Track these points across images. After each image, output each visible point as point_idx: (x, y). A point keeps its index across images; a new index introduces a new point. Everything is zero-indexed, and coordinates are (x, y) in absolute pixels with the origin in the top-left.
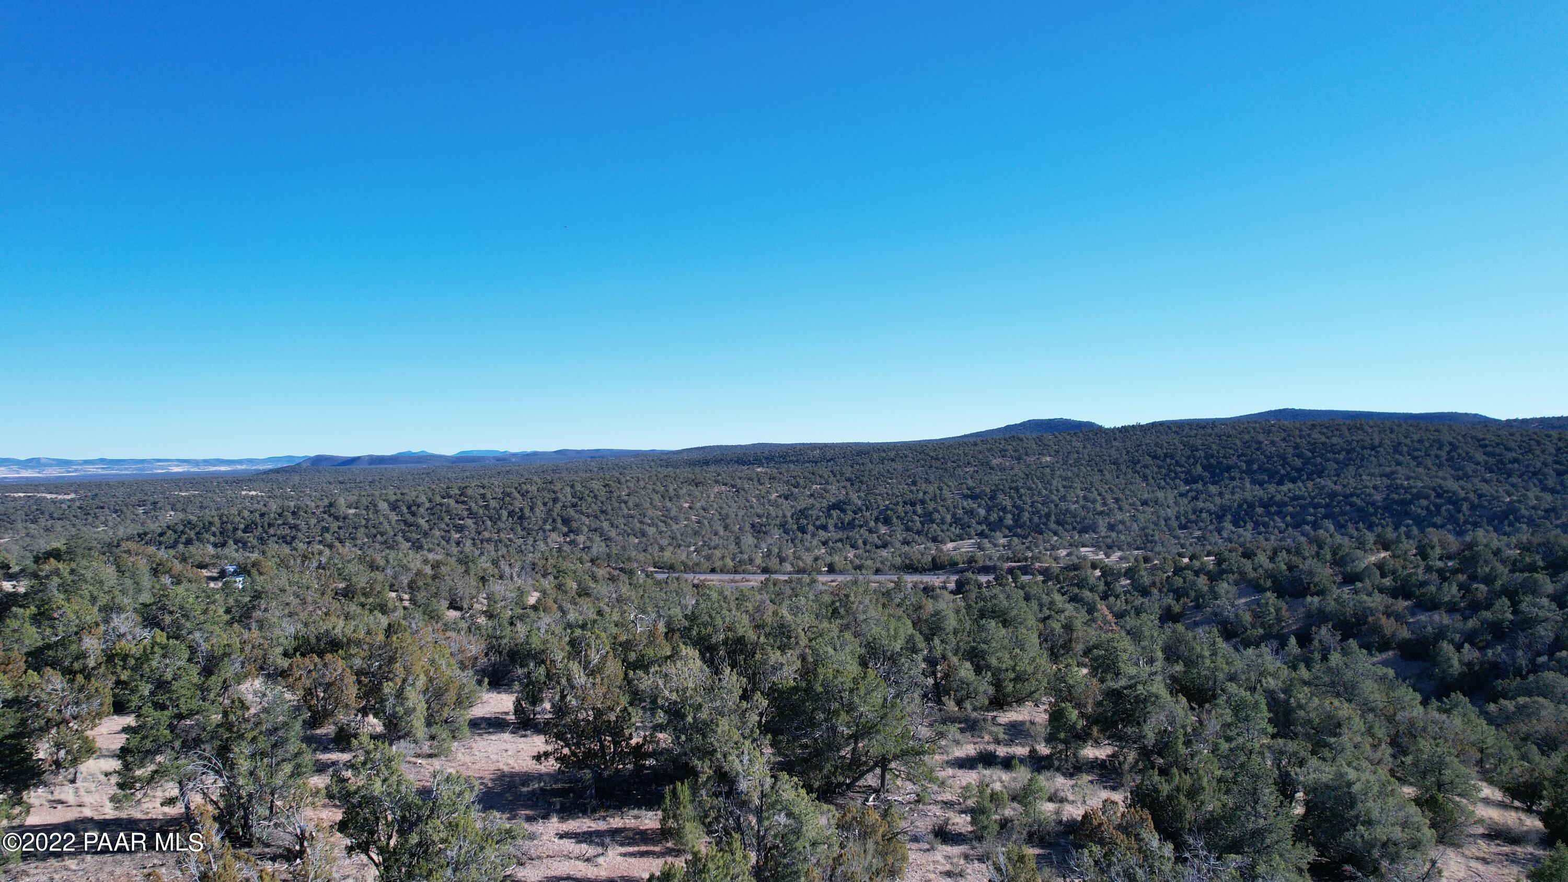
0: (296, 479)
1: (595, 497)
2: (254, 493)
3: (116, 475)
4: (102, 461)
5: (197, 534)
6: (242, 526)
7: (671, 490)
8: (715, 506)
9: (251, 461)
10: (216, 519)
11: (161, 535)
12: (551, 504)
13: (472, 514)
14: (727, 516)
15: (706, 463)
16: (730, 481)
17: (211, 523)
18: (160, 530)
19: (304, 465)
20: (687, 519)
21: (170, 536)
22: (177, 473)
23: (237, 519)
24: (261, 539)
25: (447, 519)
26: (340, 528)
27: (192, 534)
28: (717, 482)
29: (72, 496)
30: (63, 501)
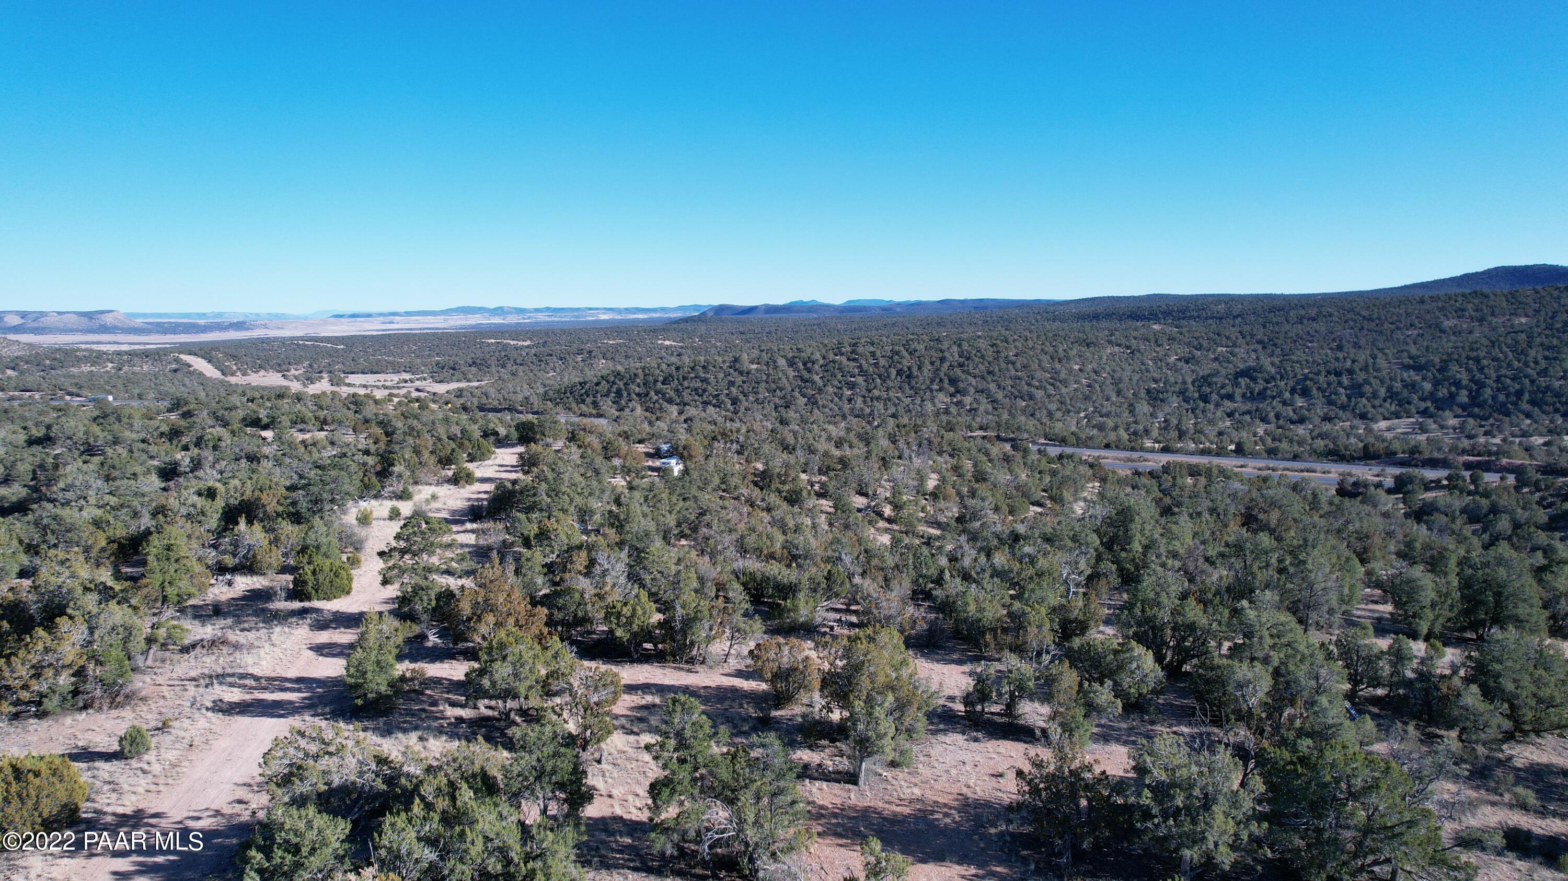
0: (703, 328)
1: (983, 357)
2: (667, 343)
3: (558, 322)
4: (548, 309)
5: (625, 384)
6: (661, 379)
7: (1061, 351)
8: (1108, 369)
9: (663, 310)
10: (640, 371)
11: (597, 384)
12: (938, 363)
13: (863, 372)
14: (1120, 379)
15: (1096, 317)
16: (1123, 341)
17: (635, 375)
18: (595, 380)
19: (710, 314)
20: (1077, 382)
21: (604, 386)
22: (604, 321)
23: (657, 372)
24: (677, 391)
25: (839, 377)
26: (744, 382)
27: (621, 384)
28: (1110, 342)
29: (528, 343)
30: (522, 348)
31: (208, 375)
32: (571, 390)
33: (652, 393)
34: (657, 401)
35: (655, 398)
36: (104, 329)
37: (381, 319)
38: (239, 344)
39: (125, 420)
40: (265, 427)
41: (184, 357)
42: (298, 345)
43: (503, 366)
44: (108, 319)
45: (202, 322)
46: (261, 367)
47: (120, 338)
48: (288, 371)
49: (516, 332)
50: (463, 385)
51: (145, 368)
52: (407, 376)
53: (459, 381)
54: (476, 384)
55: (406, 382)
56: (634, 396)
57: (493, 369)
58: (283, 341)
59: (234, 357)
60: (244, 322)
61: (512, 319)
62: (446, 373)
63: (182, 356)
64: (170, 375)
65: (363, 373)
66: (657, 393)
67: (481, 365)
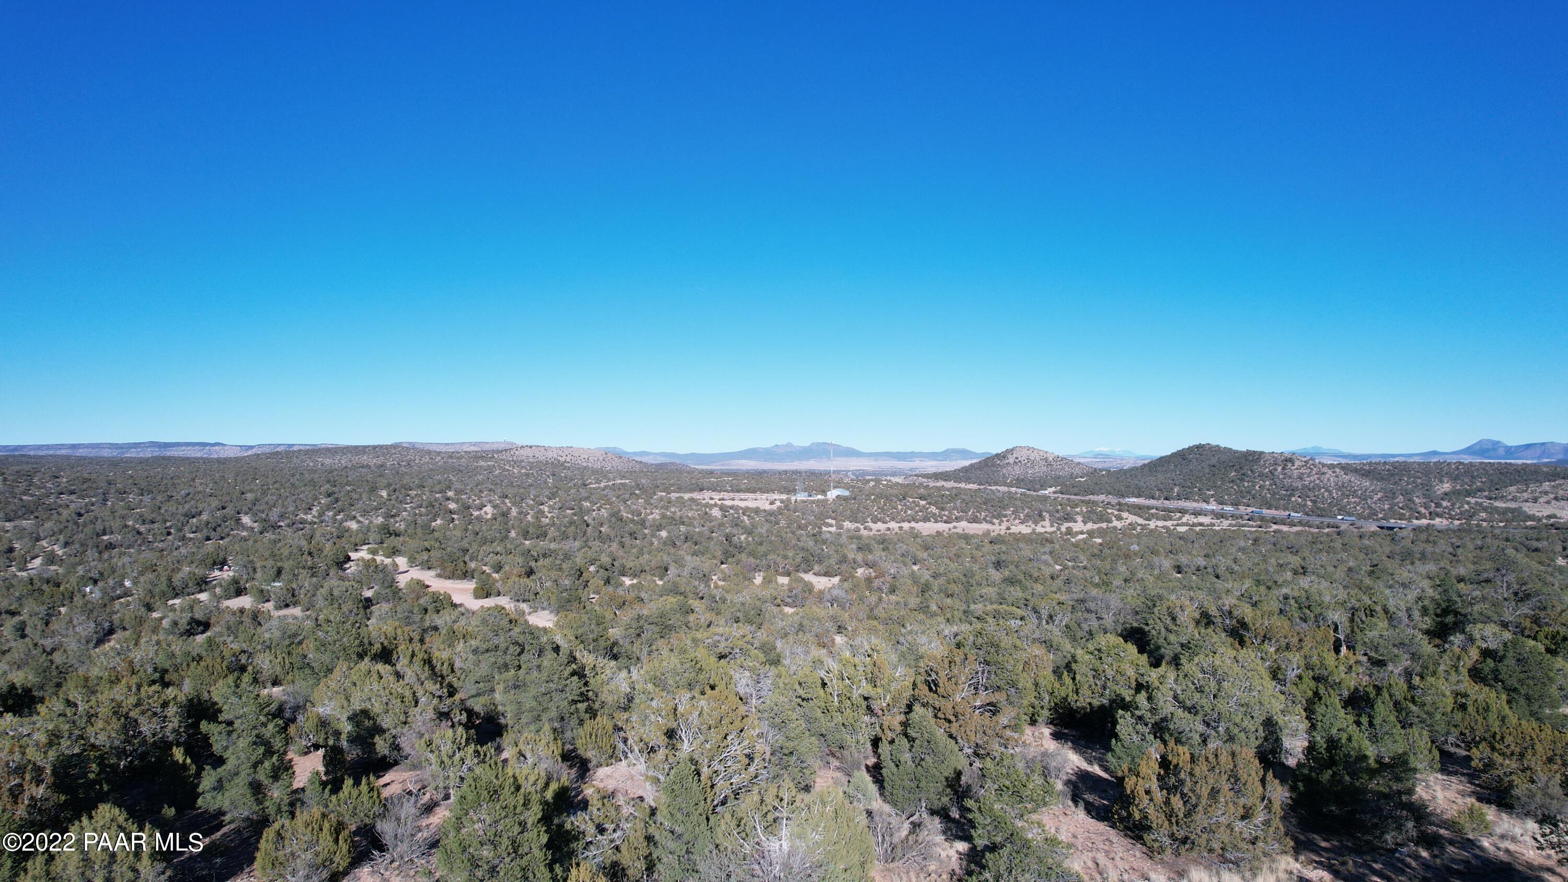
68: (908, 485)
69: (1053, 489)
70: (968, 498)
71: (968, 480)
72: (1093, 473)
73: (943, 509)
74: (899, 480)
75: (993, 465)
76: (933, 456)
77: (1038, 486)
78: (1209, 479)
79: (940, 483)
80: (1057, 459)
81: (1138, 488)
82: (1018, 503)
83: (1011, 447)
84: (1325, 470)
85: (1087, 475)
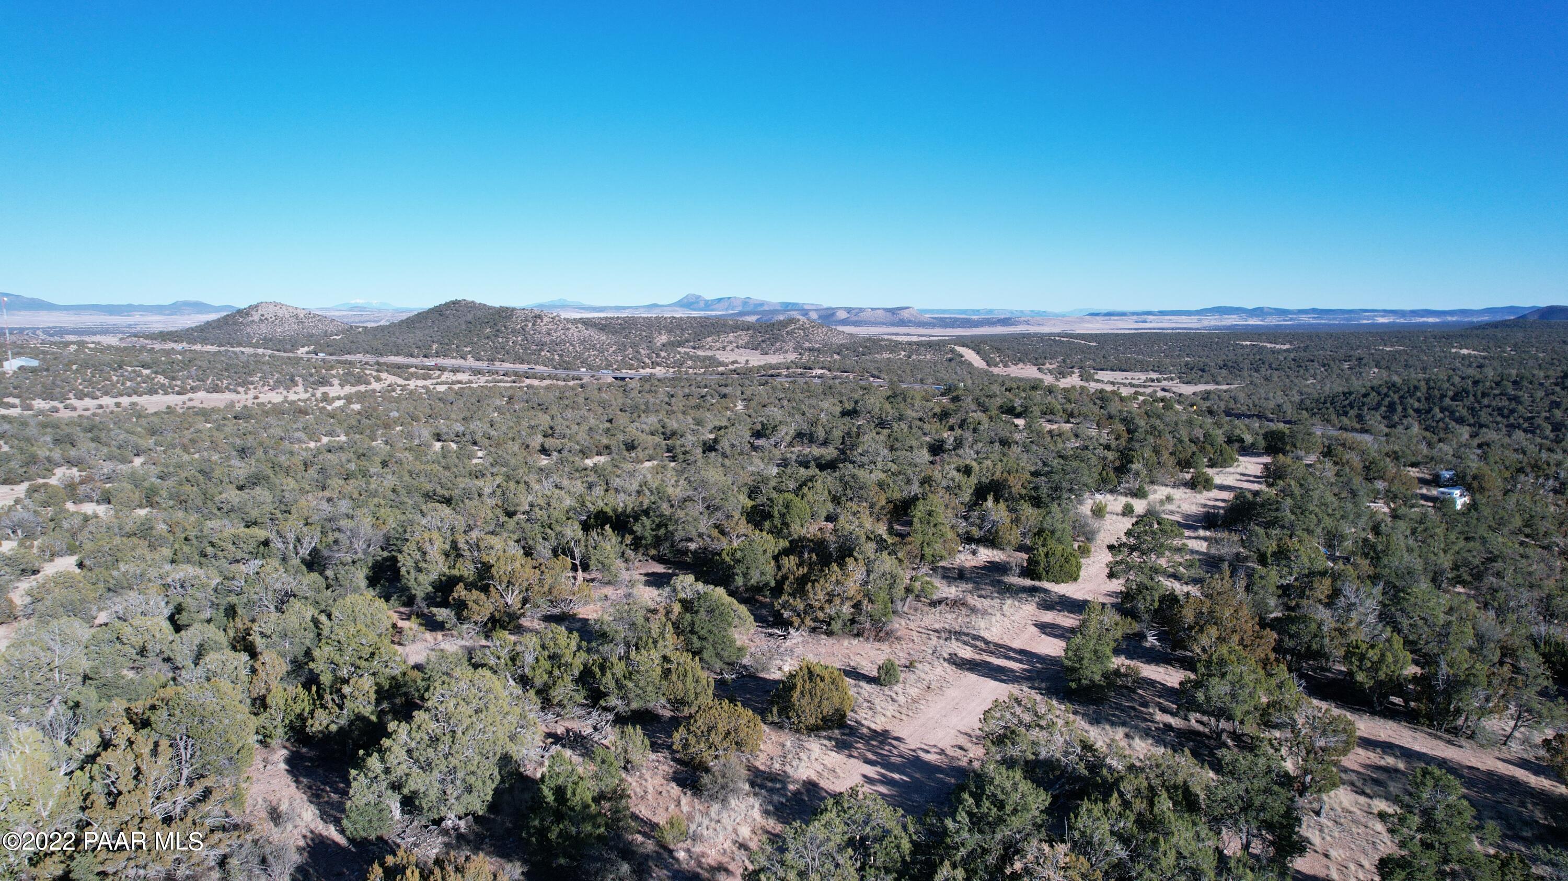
0: (1519, 336)
2: (1465, 351)
3: (1325, 325)
4: (1314, 311)
5: (1401, 398)
6: (1451, 393)
9: (1463, 312)
10: (1423, 383)
11: (1365, 396)
17: (1416, 387)
18: (1363, 391)
21: (1374, 398)
22: (1382, 324)
23: (1446, 385)
24: (1473, 409)
27: (1396, 397)
29: (1287, 346)
30: (1280, 352)
31: (976, 365)
32: (1332, 400)
33: (1436, 410)
34: (1441, 420)
35: (1440, 415)
36: (903, 323)
37: (1135, 317)
38: (1003, 338)
39: (909, 400)
40: (1018, 416)
41: (960, 349)
42: (1054, 341)
43: (1257, 370)
44: (905, 314)
45: (975, 317)
46: (1020, 360)
47: (912, 330)
48: (1044, 364)
49: (1274, 334)
50: (1211, 387)
51: (928, 356)
52: (1154, 376)
53: (1207, 383)
54: (1225, 387)
55: (1153, 381)
56: (1411, 412)
57: (1245, 373)
58: (1041, 337)
59: (998, 350)
60: (1009, 319)
61: (1272, 321)
62: (1194, 375)
63: (957, 348)
64: (946, 364)
65: (1112, 370)
66: (1442, 410)
67: (1232, 368)
68: (126, 348)
69: (306, 349)
70: (205, 364)
71: (205, 341)
72: (349, 330)
73: (174, 379)
74: (113, 341)
75: (235, 324)
76: (159, 309)
77: (289, 346)
78: (466, 336)
79: (169, 345)
80: (309, 315)
81: (396, 345)
82: (266, 368)
83: (254, 303)
84: (569, 325)
85: (343, 332)
